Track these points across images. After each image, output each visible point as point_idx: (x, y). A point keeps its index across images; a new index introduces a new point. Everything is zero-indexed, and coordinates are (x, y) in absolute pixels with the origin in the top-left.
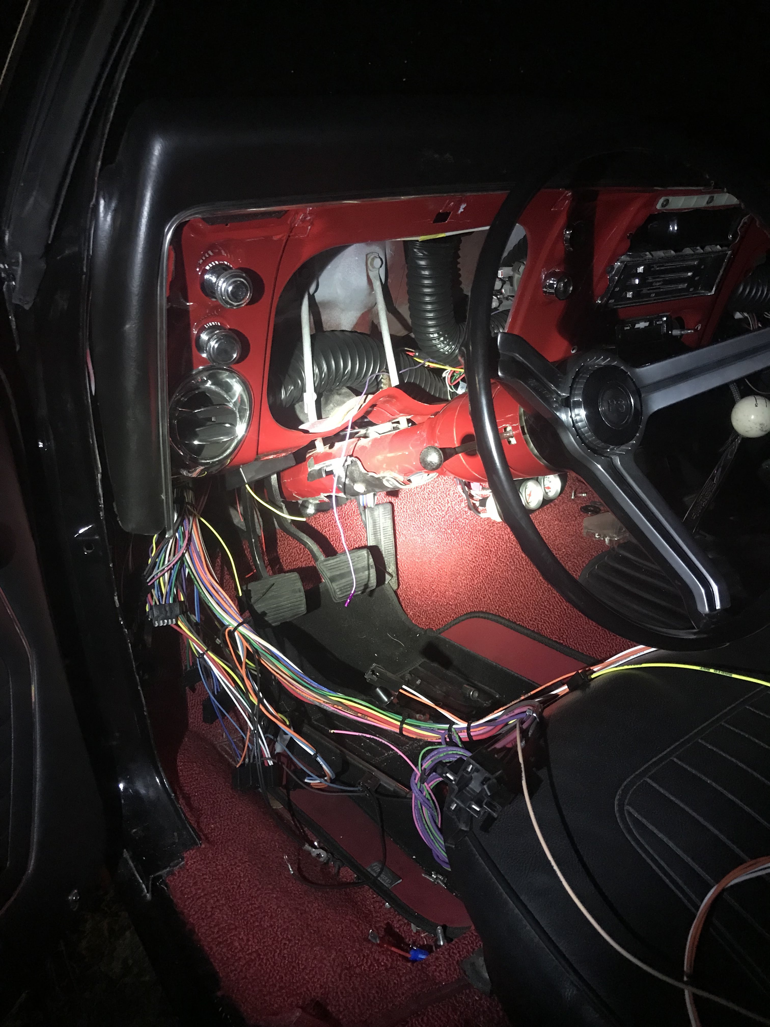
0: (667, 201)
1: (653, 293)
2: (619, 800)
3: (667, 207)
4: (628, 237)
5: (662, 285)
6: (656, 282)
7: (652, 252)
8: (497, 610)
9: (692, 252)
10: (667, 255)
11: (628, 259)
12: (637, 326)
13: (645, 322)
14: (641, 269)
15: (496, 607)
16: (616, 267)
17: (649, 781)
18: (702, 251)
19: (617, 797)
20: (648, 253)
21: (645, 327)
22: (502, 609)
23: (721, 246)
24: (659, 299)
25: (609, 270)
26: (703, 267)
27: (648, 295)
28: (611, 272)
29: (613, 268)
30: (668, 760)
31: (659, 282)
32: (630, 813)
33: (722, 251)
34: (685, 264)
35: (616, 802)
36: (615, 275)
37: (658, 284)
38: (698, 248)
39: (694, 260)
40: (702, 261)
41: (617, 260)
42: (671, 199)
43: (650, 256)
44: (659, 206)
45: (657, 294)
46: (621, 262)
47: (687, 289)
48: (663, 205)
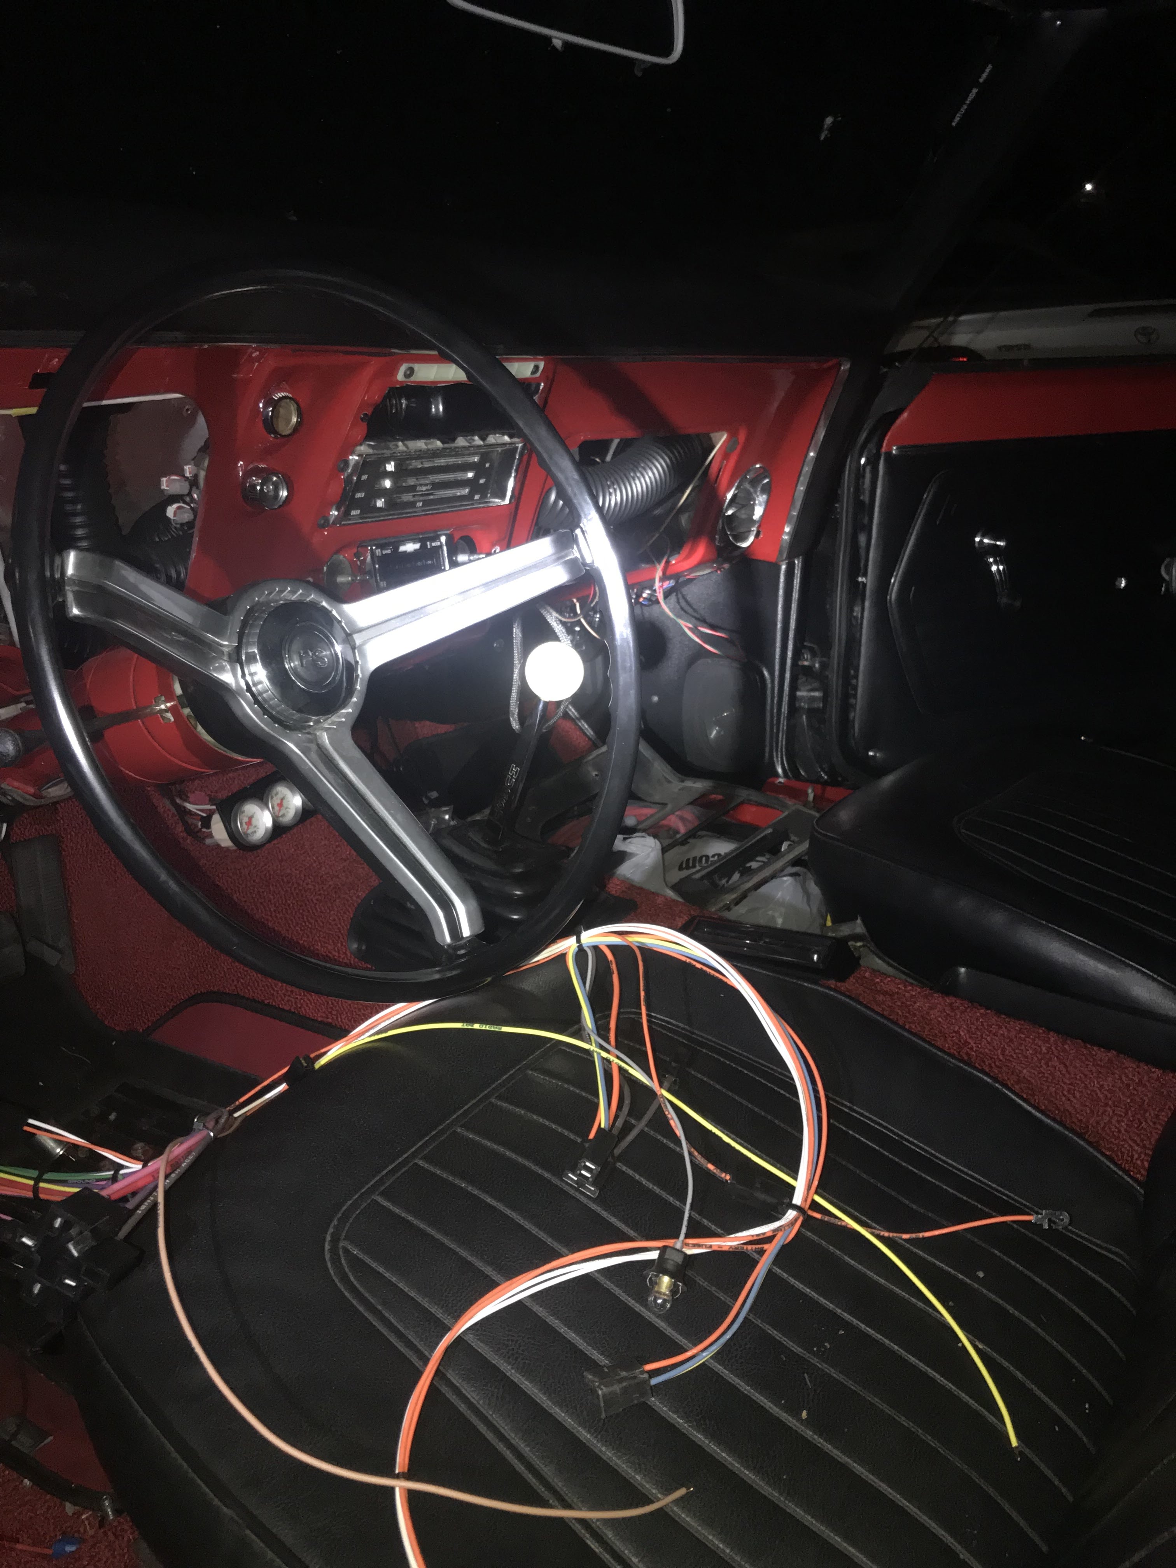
0: (412, 370)
1: (420, 501)
2: (332, 1234)
3: (412, 379)
4: (362, 419)
5: (431, 489)
6: (421, 485)
7: (406, 442)
8: (235, 985)
9: (466, 444)
10: (430, 447)
11: (371, 451)
12: (402, 549)
13: (414, 543)
14: (390, 467)
15: (233, 981)
16: (352, 464)
17: (380, 1199)
18: (481, 443)
19: (331, 1230)
20: (400, 443)
21: (415, 550)
22: (242, 984)
23: (511, 437)
24: (429, 510)
25: (342, 466)
26: (487, 465)
27: (413, 504)
28: (343, 470)
29: (346, 463)
30: (411, 1164)
31: (426, 485)
32: (346, 1251)
33: (510, 444)
34: (460, 460)
35: (328, 1238)
36: (351, 475)
37: (424, 488)
38: (476, 438)
39: (474, 454)
40: (485, 457)
41: (352, 453)
42: (416, 367)
43: (404, 449)
44: (400, 376)
45: (426, 503)
46: (359, 456)
47: (470, 497)
48: (406, 376)
